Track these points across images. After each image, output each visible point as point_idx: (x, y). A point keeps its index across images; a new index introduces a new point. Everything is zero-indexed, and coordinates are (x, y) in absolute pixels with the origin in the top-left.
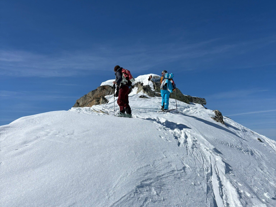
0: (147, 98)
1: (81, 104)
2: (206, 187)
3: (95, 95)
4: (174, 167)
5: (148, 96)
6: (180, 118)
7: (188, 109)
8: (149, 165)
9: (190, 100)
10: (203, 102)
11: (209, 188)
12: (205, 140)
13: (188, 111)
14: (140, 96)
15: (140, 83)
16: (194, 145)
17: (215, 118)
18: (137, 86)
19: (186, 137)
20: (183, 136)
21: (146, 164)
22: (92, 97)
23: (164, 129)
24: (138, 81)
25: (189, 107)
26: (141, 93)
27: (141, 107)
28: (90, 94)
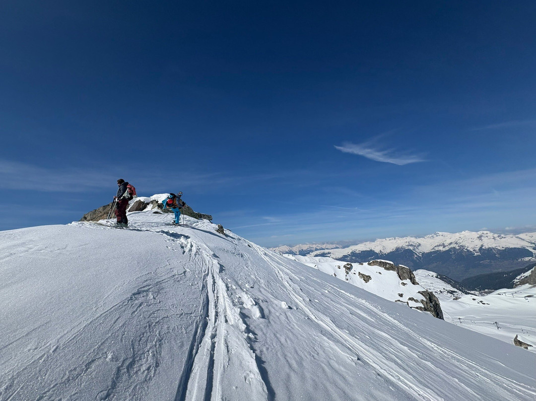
0: (161, 214)
1: (88, 218)
2: (202, 286)
3: (106, 210)
4: (175, 272)
5: (162, 213)
6: (189, 231)
7: (197, 224)
8: (151, 273)
9: (199, 216)
10: (210, 218)
11: (204, 287)
12: (207, 248)
13: (197, 225)
14: (153, 212)
15: (155, 200)
16: (197, 252)
17: (218, 231)
18: (152, 204)
19: (192, 246)
20: (189, 246)
21: (147, 272)
22: (103, 212)
23: (173, 240)
24: (154, 199)
25: (198, 222)
26: (156, 209)
27: (154, 221)
28: (101, 208)
